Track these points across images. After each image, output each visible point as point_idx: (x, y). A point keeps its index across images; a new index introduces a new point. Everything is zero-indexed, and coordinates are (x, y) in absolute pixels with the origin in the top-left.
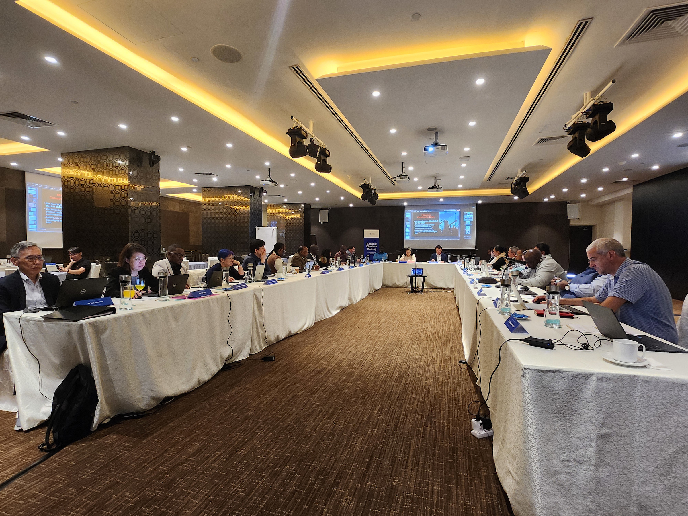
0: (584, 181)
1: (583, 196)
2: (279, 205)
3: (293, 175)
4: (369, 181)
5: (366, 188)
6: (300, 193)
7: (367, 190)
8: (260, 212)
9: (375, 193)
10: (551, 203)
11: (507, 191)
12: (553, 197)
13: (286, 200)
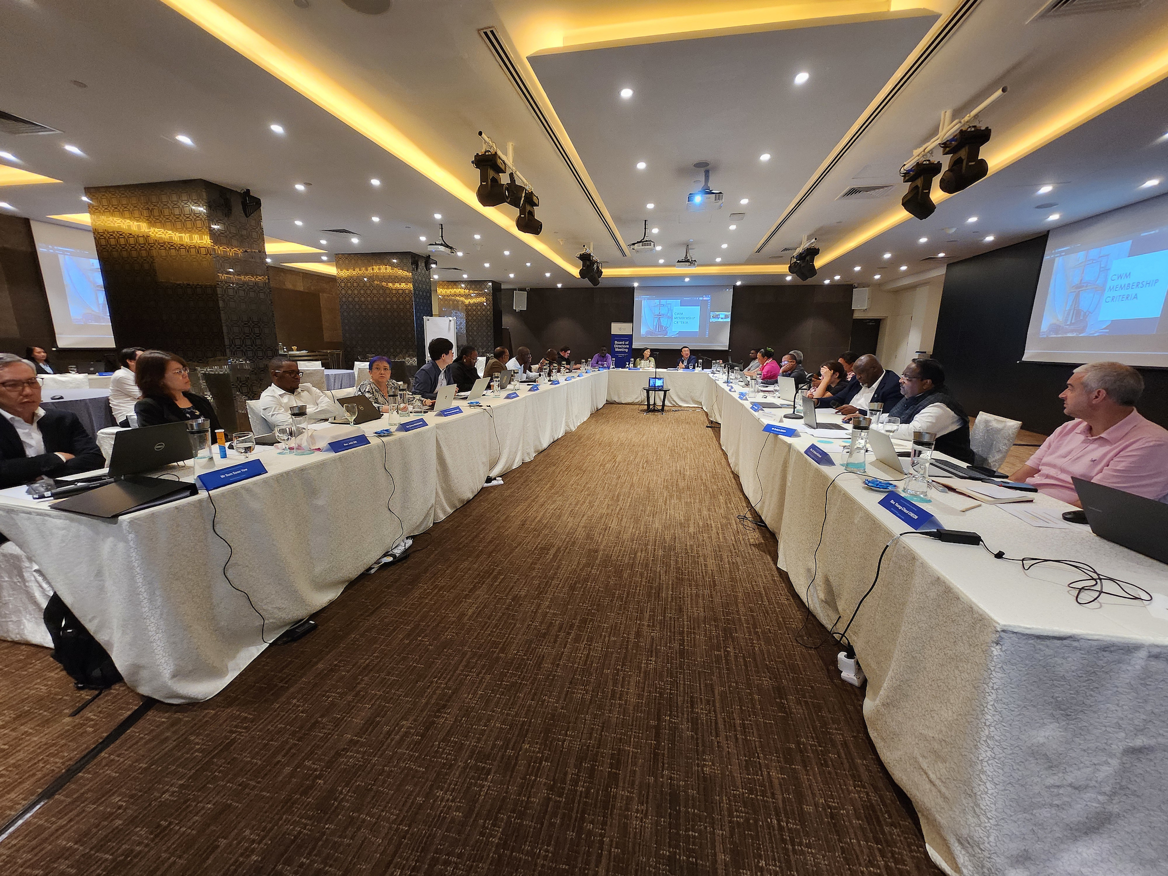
0: (887, 256)
1: (877, 277)
2: (455, 283)
3: (477, 237)
4: (589, 249)
5: (586, 258)
6: (487, 265)
7: (588, 263)
8: (428, 294)
9: (598, 267)
10: (834, 287)
11: (783, 269)
12: (837, 278)
13: (465, 276)
